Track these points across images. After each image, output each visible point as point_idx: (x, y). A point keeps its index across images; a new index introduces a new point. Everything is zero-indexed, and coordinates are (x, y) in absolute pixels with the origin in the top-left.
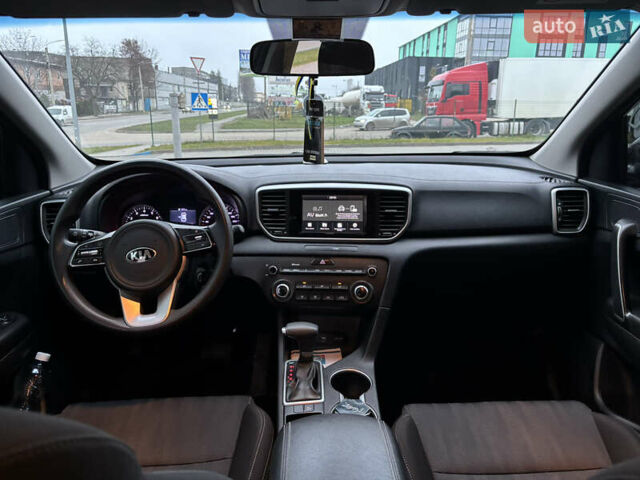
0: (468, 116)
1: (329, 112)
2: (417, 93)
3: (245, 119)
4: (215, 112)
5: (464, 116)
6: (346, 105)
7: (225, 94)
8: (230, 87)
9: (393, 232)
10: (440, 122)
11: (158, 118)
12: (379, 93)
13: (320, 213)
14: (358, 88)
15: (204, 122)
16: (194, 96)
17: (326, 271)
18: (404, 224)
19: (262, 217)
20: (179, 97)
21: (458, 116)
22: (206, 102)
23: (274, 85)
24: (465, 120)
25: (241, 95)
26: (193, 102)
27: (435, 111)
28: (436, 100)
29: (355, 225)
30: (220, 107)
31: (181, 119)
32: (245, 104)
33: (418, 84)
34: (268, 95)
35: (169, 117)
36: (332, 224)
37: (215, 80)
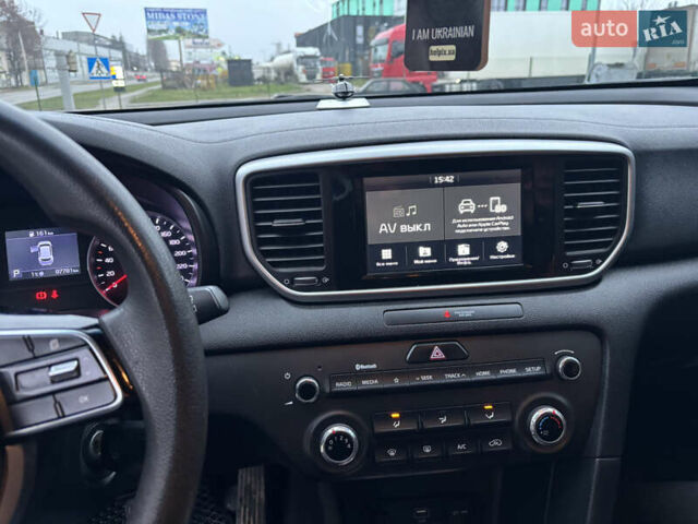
0: (418, 78)
1: (259, 80)
2: (355, 56)
3: (159, 90)
4: (121, 84)
5: (413, 79)
6: (278, 71)
7: (130, 62)
8: (137, 54)
9: (594, 257)
10: (389, 86)
11: (47, 93)
12: (313, 57)
13: (410, 221)
14: (288, 52)
15: (108, 97)
16: (91, 62)
17: (451, 377)
18: (617, 234)
19: (257, 243)
20: (68, 57)
21: (408, 79)
22: (108, 69)
23: (191, 50)
24: (414, 82)
25: (153, 64)
26: (90, 68)
27: (382, 74)
28: (381, 61)
29: (502, 246)
30: (126, 78)
31: (75, 95)
32: (158, 74)
33: (355, 46)
34: (185, 62)
35: (57, 92)
36: (443, 248)
37: (118, 46)
